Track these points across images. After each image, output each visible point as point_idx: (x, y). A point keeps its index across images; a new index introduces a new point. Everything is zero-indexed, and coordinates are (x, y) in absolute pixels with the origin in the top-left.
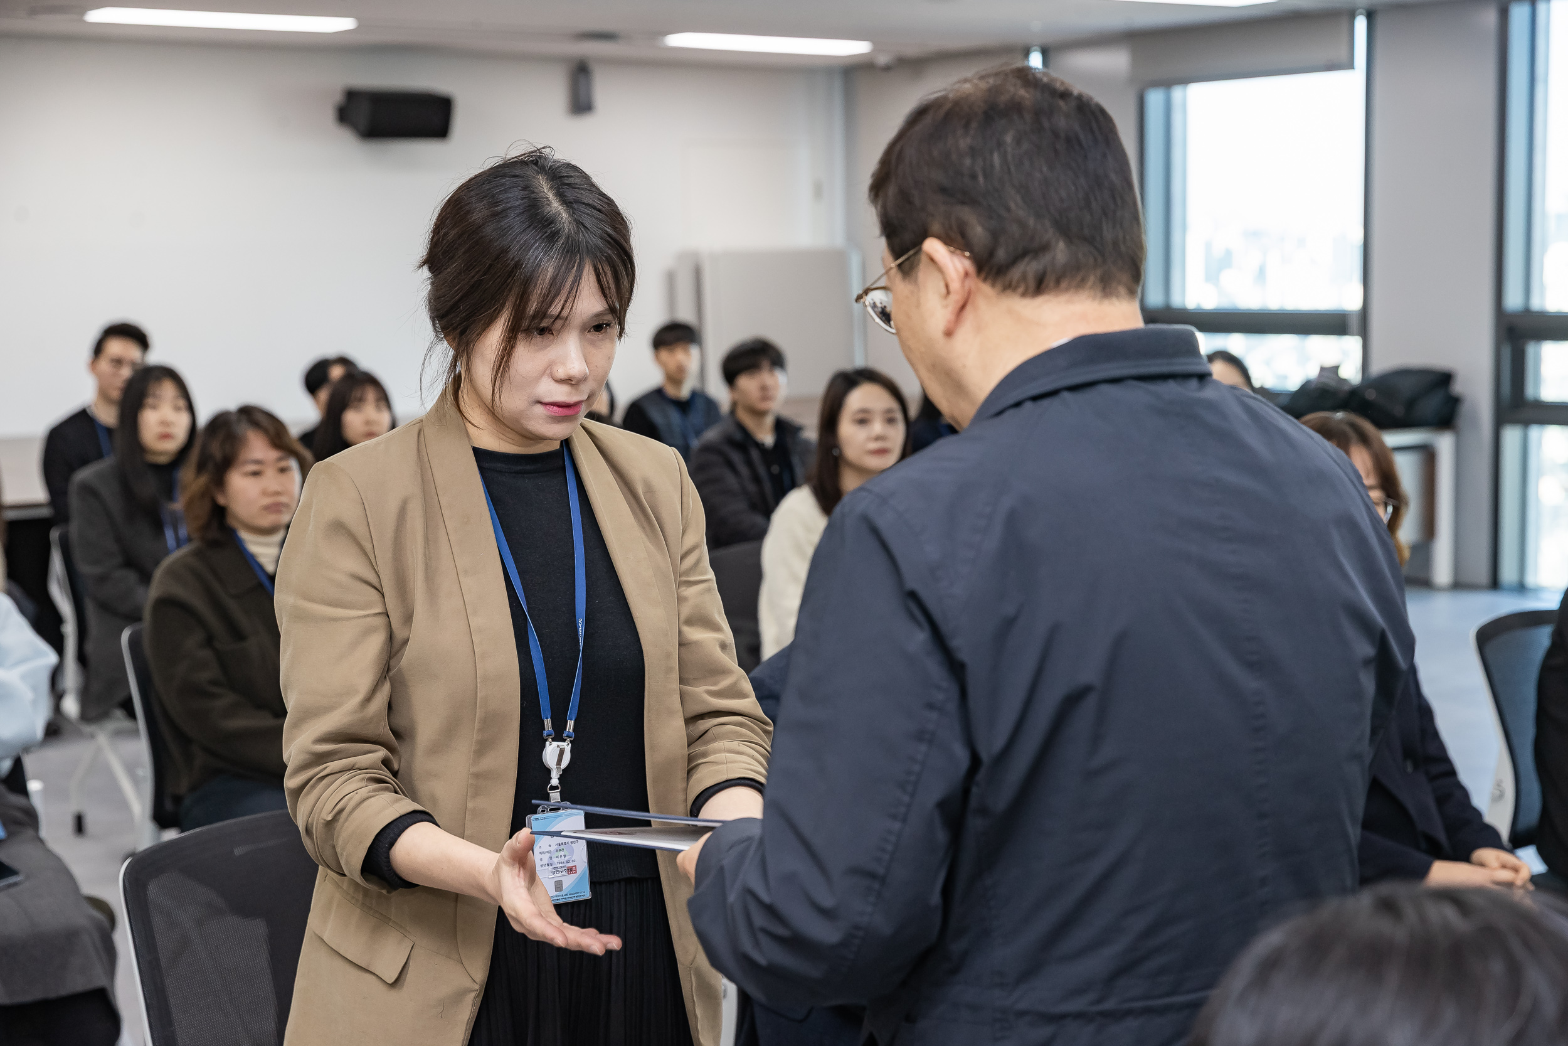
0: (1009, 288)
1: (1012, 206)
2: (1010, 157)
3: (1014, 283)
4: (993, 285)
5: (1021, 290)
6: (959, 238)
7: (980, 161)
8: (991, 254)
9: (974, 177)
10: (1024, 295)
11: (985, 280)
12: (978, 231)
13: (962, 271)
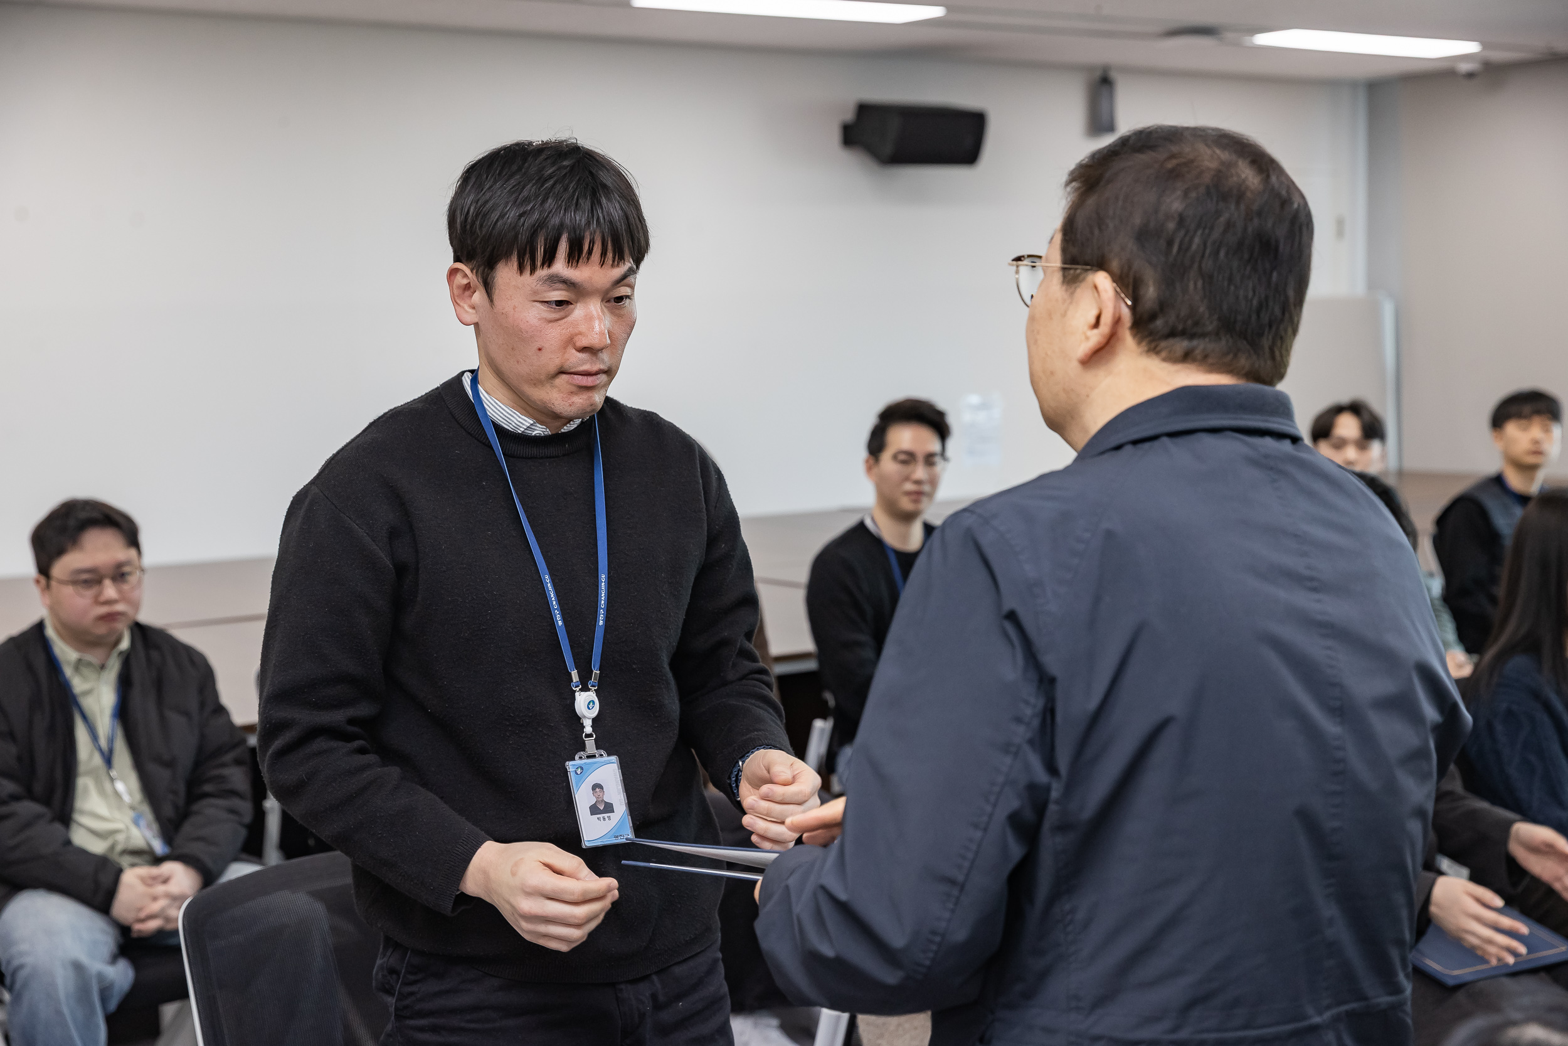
0: (1153, 350)
1: (1191, 285)
2: (1209, 244)
3: (1158, 349)
4: (1139, 343)
5: (1164, 354)
6: (1131, 288)
7: (1182, 233)
8: (1153, 317)
9: (1170, 243)
10: (1165, 360)
11: (1134, 336)
12: (1150, 292)
13: (1117, 315)
